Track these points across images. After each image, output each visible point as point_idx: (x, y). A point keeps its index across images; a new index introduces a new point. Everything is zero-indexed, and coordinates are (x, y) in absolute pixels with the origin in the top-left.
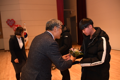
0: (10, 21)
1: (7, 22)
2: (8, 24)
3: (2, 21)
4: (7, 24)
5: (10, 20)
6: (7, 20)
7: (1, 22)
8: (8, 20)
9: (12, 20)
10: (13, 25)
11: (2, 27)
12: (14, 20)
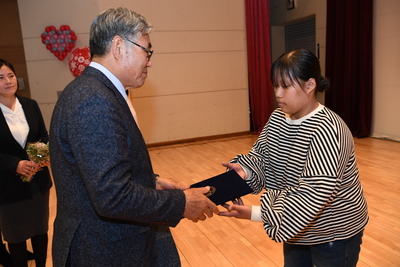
0: (57, 33)
1: (44, 38)
2: (49, 47)
3: (25, 34)
4: (44, 46)
5: (58, 28)
6: (43, 31)
7: (21, 39)
8: (50, 29)
9: (65, 28)
10: (66, 51)
11: (27, 59)
12: (72, 29)
